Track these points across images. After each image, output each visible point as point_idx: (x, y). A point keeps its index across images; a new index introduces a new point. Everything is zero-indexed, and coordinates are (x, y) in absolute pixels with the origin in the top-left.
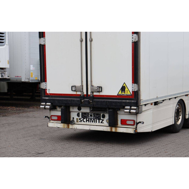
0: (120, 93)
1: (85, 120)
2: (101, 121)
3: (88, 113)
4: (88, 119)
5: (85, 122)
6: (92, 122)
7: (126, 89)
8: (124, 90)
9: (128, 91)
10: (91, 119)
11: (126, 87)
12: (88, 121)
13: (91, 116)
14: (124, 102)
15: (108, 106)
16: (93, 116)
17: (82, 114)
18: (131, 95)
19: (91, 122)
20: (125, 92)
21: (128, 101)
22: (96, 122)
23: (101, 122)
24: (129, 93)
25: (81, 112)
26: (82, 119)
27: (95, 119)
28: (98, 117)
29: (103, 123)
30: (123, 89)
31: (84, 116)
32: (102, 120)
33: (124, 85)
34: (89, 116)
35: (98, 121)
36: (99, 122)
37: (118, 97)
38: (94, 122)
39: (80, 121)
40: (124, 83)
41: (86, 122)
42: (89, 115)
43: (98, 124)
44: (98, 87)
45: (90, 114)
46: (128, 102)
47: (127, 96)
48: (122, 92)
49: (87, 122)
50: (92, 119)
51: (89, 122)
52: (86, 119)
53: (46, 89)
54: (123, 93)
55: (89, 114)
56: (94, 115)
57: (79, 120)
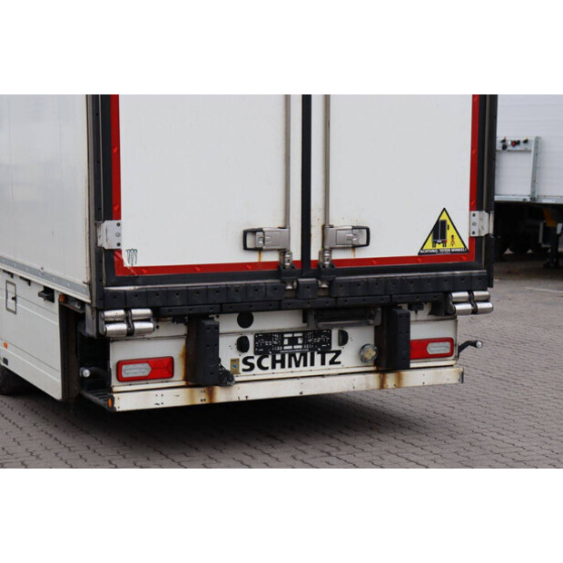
0: (429, 246)
1: (267, 362)
2: (329, 357)
3: (281, 334)
4: (278, 357)
5: (267, 368)
6: (297, 365)
7: (450, 232)
8: (443, 236)
9: (457, 239)
10: (292, 355)
11: (449, 223)
12: (278, 365)
13: (293, 341)
14: (446, 279)
15: (391, 296)
16: (300, 341)
17: (256, 340)
18: (467, 251)
19: (290, 366)
20: (444, 242)
21: (458, 272)
22: (312, 364)
23: (332, 362)
24: (458, 246)
25: (251, 332)
26: (257, 357)
27: (309, 354)
28: (319, 345)
29: (339, 363)
30: (439, 230)
31: (264, 346)
32: (334, 354)
33: (444, 217)
34: (286, 342)
35: (318, 357)
36: (323, 363)
37: (423, 262)
38: (305, 365)
39: (244, 370)
40: (444, 209)
41: (270, 370)
42: (283, 339)
43: (318, 368)
44: (354, 228)
45: (290, 335)
46: (462, 278)
47: (454, 255)
48: (434, 243)
49: (274, 367)
50: (298, 355)
51: (283, 366)
52: (270, 357)
53: (120, 251)
54: (439, 246)
55: (286, 336)
56: (303, 337)
57: (242, 366)
